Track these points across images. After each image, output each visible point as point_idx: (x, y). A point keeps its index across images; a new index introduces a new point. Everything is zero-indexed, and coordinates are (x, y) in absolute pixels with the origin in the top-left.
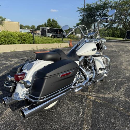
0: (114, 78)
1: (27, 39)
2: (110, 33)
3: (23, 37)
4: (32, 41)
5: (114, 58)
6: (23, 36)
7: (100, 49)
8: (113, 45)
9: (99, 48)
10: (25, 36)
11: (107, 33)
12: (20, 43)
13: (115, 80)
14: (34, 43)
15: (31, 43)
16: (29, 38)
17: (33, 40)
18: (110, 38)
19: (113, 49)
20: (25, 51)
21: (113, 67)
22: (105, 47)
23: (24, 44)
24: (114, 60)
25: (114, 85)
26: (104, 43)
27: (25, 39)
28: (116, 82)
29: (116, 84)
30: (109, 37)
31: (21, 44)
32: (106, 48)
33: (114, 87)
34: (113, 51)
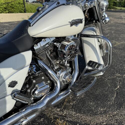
0: (117, 72)
1: (16, 6)
2: (122, 3)
3: (10, 4)
4: (22, 9)
5: (123, 33)
6: (10, 2)
7: (96, 22)
8: (124, 17)
9: (94, 19)
10: (13, 3)
11: (119, 2)
12: (8, 11)
13: (119, 77)
14: (25, 12)
15: (21, 12)
16: (18, 5)
17: (24, 8)
18: (121, 9)
19: (123, 21)
20: (13, 22)
21: (120, 49)
22: (106, 16)
23: (13, 13)
24: (122, 37)
25: (115, 88)
26: (104, 8)
27: (13, 6)
28: (120, 80)
29: (119, 87)
30: (121, 7)
31: (8, 13)
32: (107, 20)
33: (115, 95)
34: (122, 23)
